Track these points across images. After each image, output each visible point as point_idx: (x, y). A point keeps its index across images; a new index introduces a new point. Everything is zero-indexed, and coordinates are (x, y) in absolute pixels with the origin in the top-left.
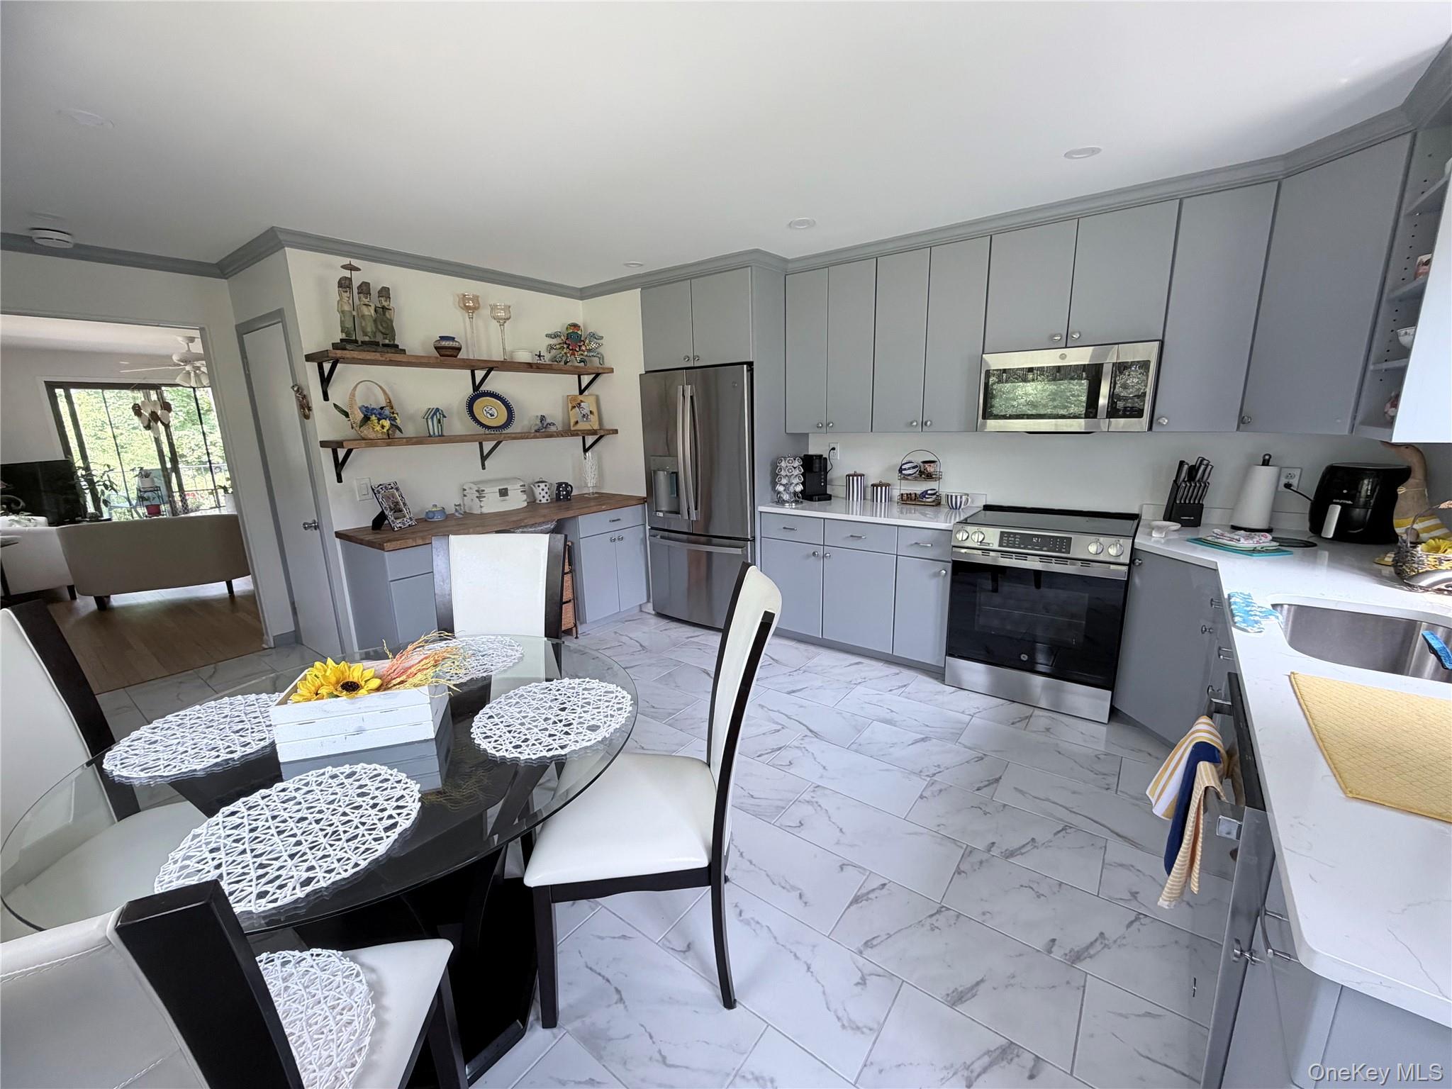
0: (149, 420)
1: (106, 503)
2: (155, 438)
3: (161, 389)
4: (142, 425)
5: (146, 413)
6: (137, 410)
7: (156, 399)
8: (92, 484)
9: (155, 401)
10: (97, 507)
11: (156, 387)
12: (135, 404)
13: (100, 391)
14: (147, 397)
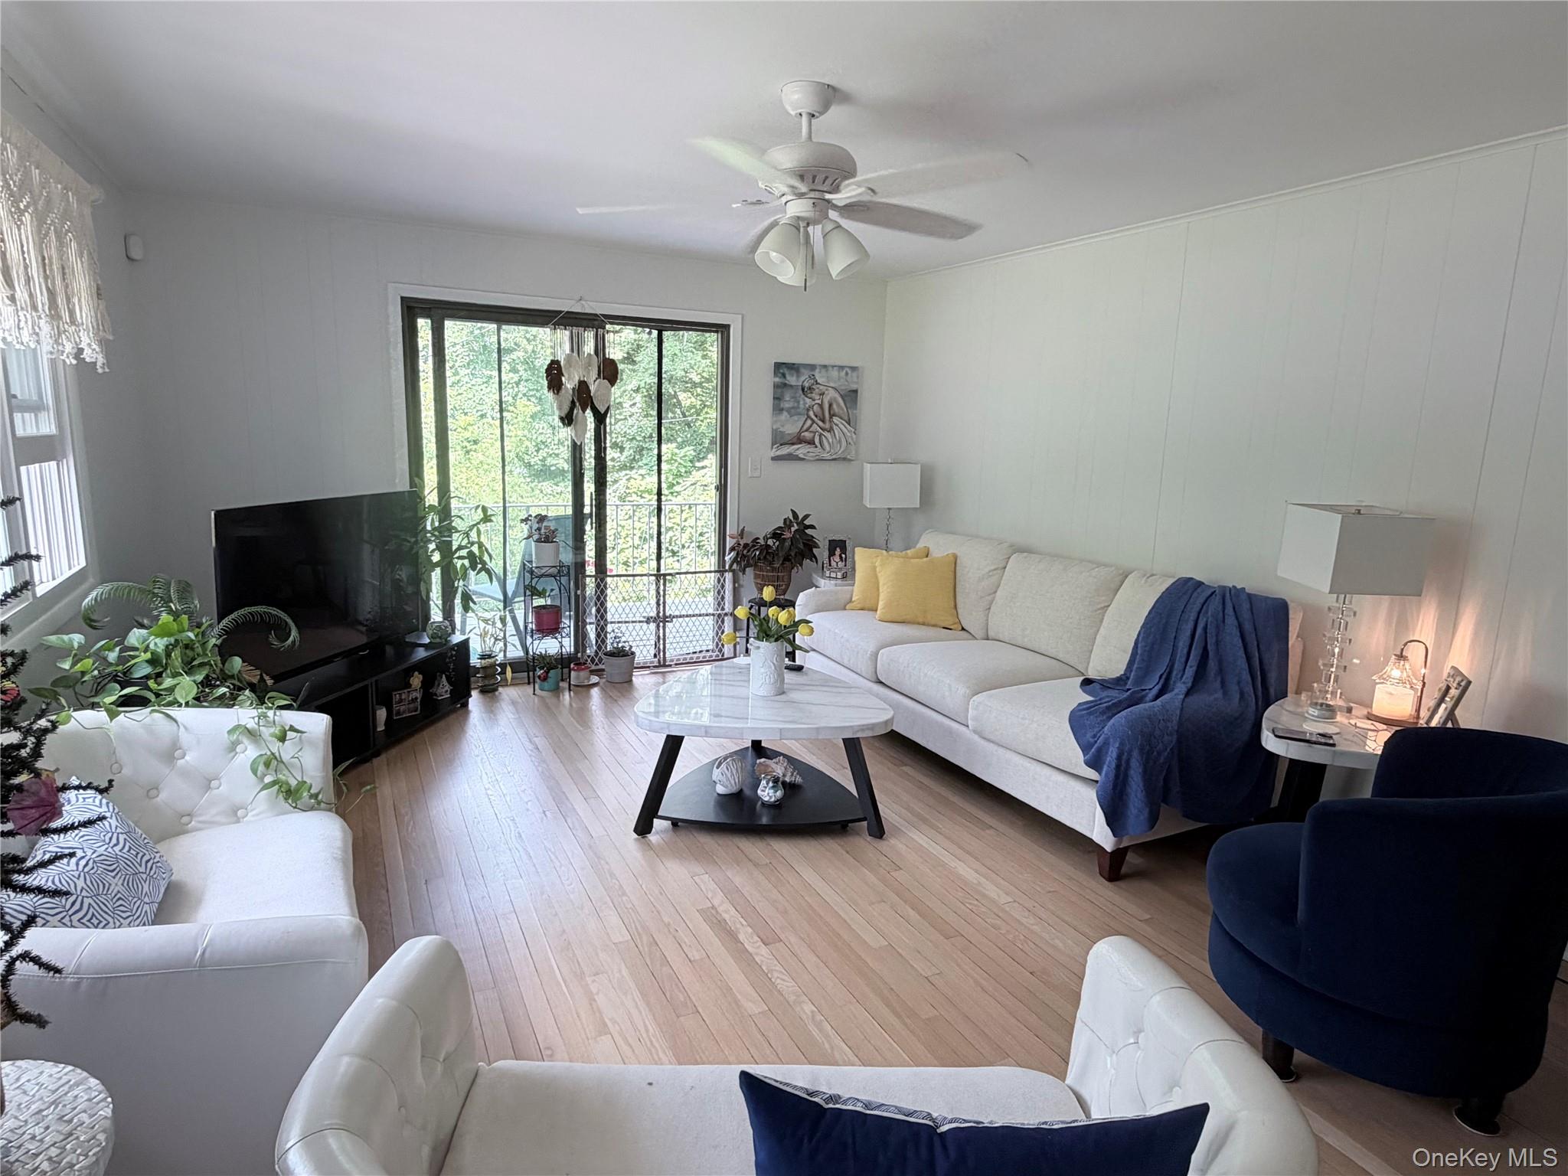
0: (573, 402)
1: (467, 598)
2: (574, 444)
3: (604, 328)
4: (557, 413)
5: (569, 384)
6: (554, 374)
7: (592, 353)
8: (446, 549)
9: (589, 355)
10: (448, 612)
11: (595, 322)
12: (553, 362)
13: (493, 326)
14: (576, 345)
